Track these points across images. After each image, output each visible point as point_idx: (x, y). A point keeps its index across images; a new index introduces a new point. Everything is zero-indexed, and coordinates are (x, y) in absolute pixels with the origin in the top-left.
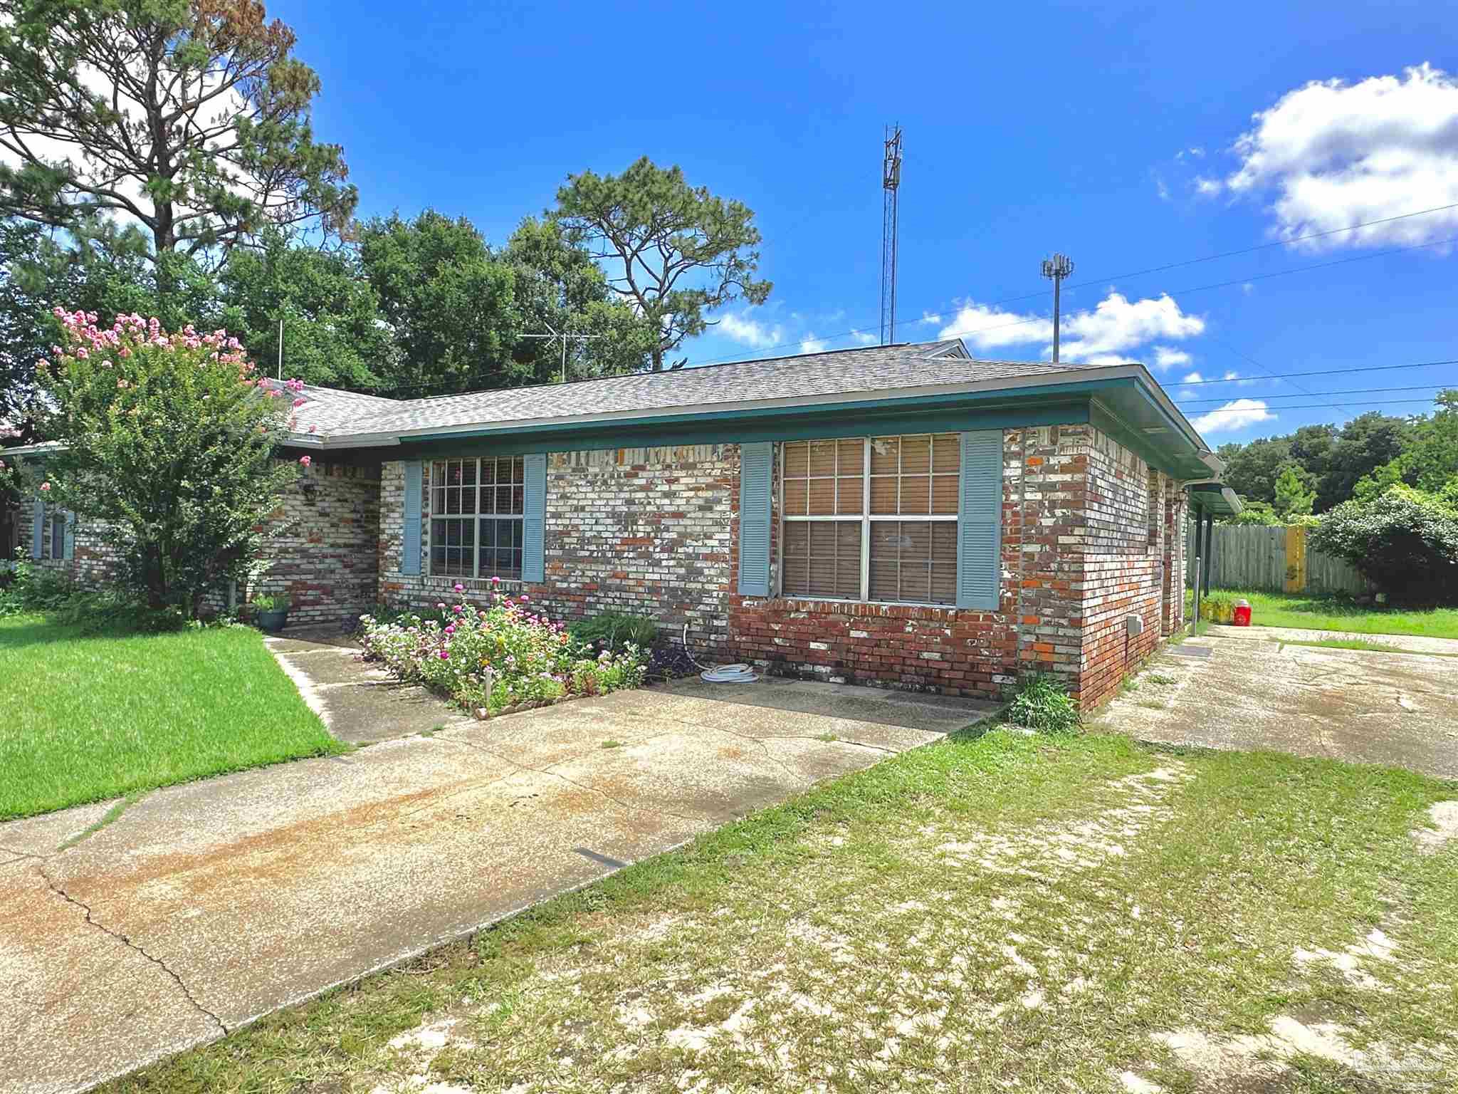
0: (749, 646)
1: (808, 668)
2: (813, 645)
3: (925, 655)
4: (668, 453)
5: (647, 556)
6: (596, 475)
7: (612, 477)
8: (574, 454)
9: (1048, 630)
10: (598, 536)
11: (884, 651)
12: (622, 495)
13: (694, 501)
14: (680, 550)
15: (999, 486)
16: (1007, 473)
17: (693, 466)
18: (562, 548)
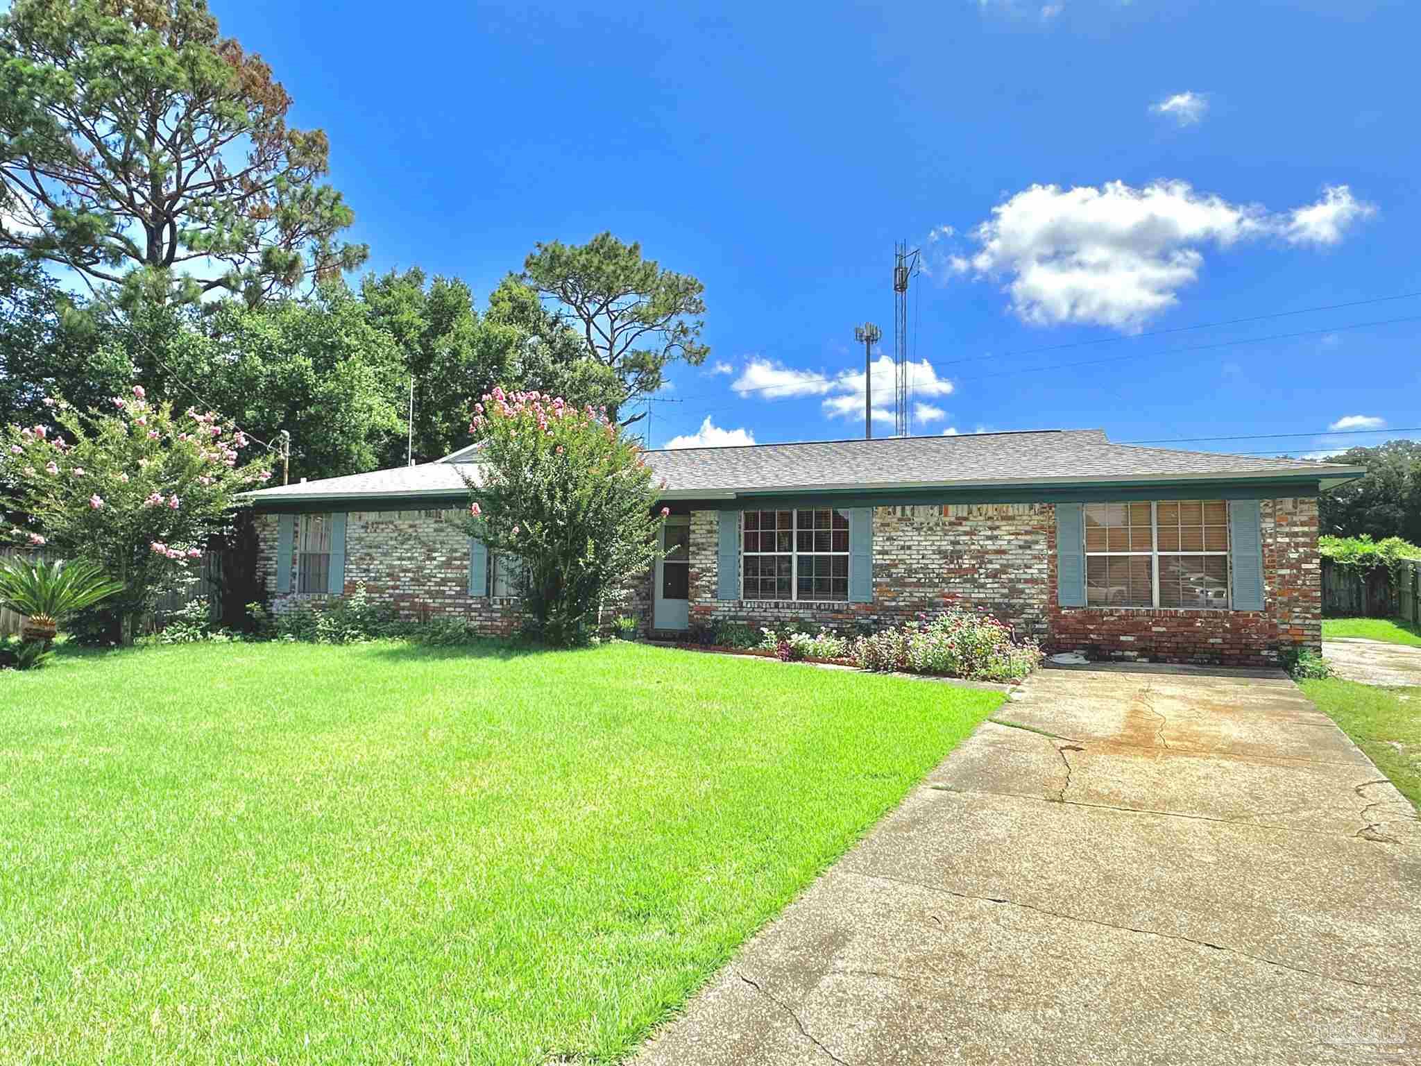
0: (1069, 641)
1: (1120, 653)
2: (1122, 638)
3: (1211, 641)
4: (989, 509)
5: (974, 581)
6: (921, 524)
7: (937, 525)
8: (899, 509)
9: (1297, 621)
10: (926, 567)
11: (1179, 639)
12: (947, 538)
13: (1014, 542)
14: (1003, 576)
15: (1259, 533)
16: (1263, 525)
17: (1013, 518)
18: (889, 576)
